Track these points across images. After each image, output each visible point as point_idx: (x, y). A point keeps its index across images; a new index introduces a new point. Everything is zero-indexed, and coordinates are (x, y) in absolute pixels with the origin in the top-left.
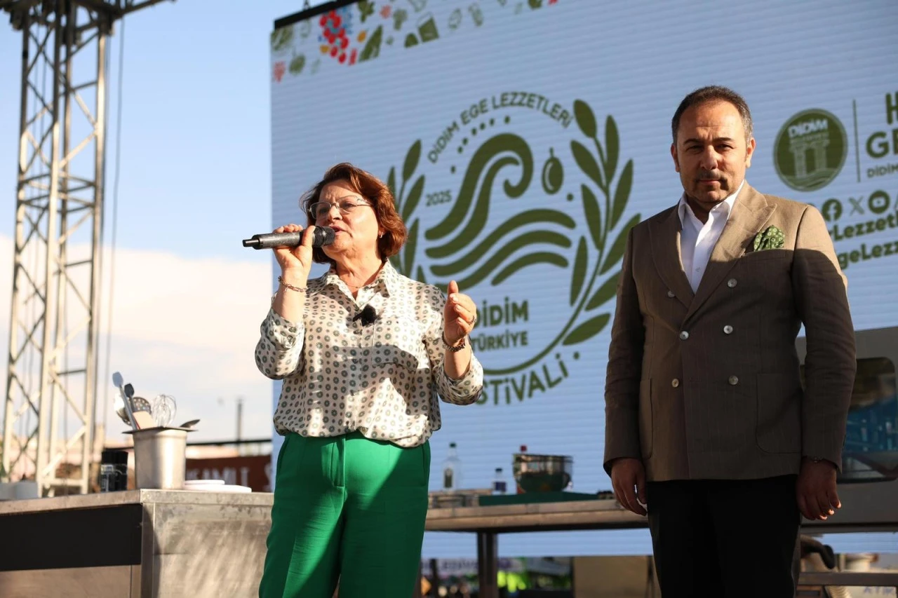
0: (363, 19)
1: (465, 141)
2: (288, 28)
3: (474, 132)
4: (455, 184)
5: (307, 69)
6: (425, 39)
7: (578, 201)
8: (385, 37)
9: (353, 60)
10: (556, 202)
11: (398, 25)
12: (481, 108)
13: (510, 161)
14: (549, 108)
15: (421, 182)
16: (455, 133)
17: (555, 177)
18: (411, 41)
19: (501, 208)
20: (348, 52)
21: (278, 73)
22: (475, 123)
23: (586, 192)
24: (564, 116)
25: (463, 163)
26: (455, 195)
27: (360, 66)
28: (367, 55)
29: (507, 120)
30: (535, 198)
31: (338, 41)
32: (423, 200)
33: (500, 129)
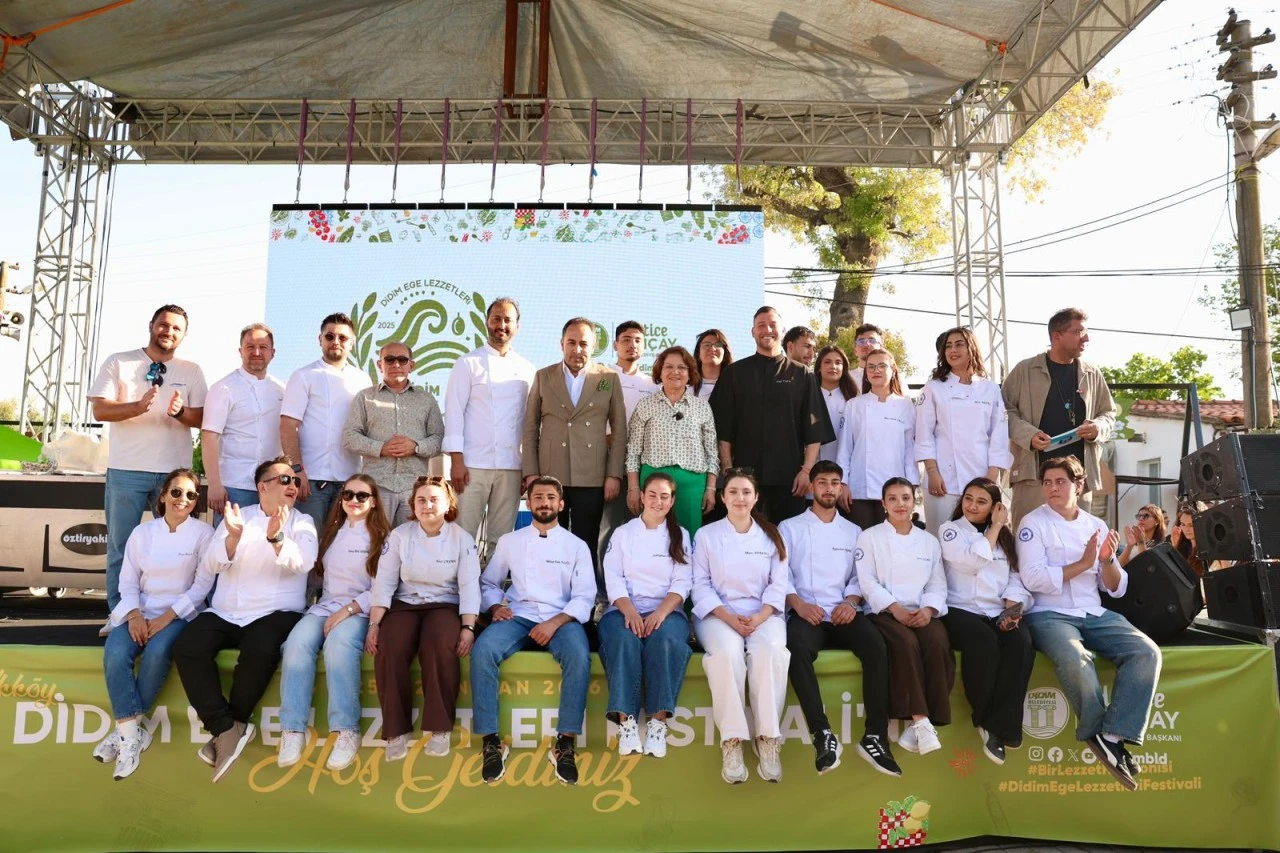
0: (341, 220)
1: (406, 299)
2: (286, 212)
3: (412, 295)
4: (398, 320)
5: (297, 237)
6: (383, 241)
7: (473, 340)
8: (355, 233)
9: (332, 239)
10: (460, 340)
11: (365, 229)
12: (418, 283)
13: (435, 315)
14: (459, 293)
15: (375, 315)
16: (399, 293)
17: (459, 327)
18: (373, 239)
19: (425, 338)
20: (329, 235)
21: (276, 235)
22: (414, 291)
23: (477, 337)
24: (467, 299)
25: (404, 310)
26: (397, 325)
27: (335, 244)
28: (342, 239)
29: (433, 293)
30: (447, 334)
31: (322, 228)
32: (376, 325)
33: (427, 297)
